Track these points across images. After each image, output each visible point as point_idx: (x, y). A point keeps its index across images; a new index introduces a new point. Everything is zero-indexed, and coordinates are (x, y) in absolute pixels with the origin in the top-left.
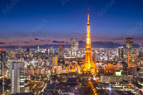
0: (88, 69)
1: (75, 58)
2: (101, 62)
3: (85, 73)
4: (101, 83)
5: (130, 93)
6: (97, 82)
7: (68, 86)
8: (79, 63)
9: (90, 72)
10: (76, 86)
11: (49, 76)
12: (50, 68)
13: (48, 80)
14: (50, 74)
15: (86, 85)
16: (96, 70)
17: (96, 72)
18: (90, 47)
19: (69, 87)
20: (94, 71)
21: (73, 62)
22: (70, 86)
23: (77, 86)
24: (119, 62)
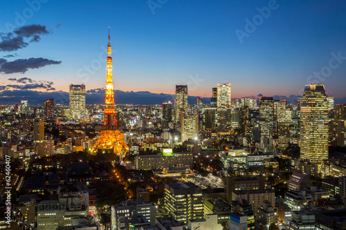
0: (110, 146)
1: (78, 123)
2: (132, 130)
3: (104, 152)
4: (135, 171)
5: (192, 186)
6: (127, 169)
7: (71, 180)
8: (88, 134)
9: (112, 150)
10: (87, 179)
11: (27, 161)
12: (28, 144)
13: (27, 169)
14: (28, 157)
15: (107, 177)
16: (123, 147)
17: (125, 150)
18: (113, 102)
19: (72, 182)
20: (121, 149)
21: (76, 133)
22: (74, 180)
23: (90, 179)
24: (164, 130)
